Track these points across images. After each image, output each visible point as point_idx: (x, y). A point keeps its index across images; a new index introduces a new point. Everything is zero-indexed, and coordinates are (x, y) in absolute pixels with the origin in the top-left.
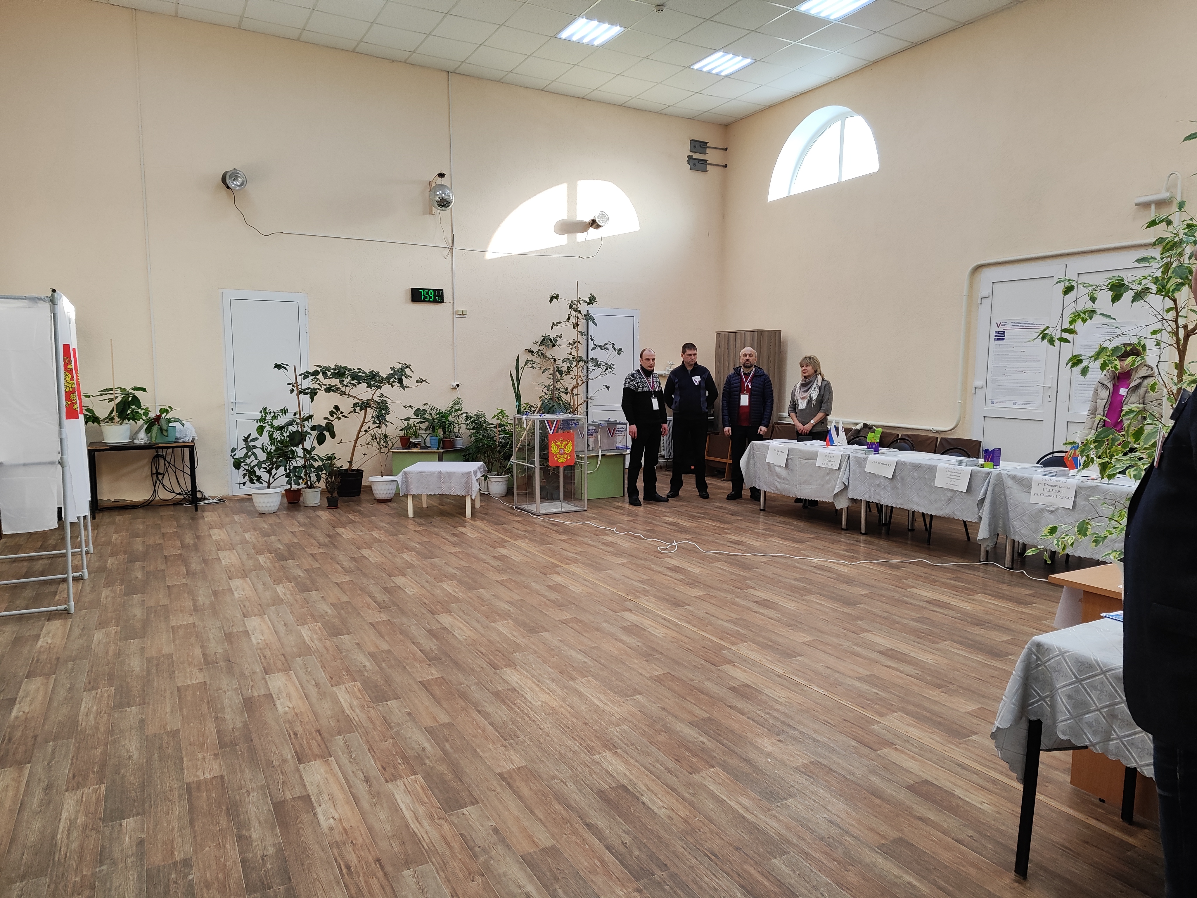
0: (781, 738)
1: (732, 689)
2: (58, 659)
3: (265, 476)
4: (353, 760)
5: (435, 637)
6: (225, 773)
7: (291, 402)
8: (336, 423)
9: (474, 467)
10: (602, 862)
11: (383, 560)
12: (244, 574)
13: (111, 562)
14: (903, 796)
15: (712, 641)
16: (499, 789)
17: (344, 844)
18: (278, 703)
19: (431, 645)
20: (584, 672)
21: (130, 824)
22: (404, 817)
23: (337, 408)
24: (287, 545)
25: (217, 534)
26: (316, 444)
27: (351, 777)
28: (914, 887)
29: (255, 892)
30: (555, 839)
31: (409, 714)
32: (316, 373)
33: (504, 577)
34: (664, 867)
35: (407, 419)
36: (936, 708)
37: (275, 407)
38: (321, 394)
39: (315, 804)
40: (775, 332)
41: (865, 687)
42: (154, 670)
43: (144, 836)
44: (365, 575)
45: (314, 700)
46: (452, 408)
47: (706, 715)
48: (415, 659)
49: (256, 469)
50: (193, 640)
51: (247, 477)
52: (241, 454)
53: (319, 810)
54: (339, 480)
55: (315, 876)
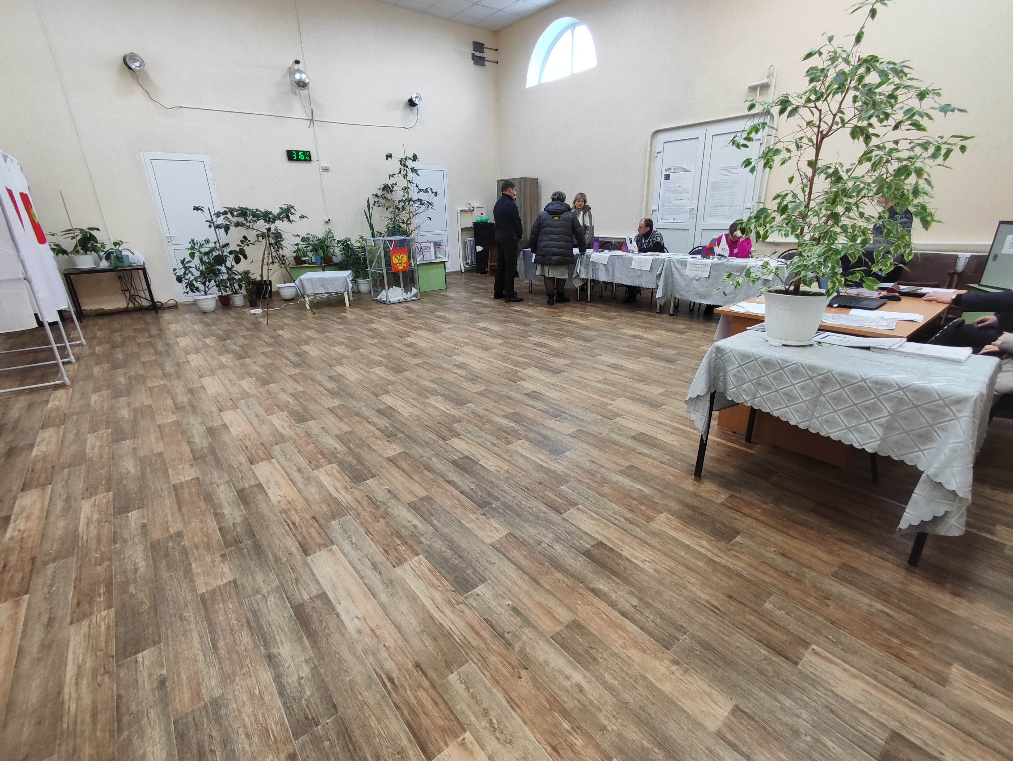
0: (558, 419)
1: (526, 394)
2: (65, 414)
3: (202, 287)
4: (289, 460)
5: (334, 380)
6: (200, 476)
7: (210, 234)
8: (246, 248)
9: (346, 274)
10: (459, 501)
11: (293, 336)
12: (197, 351)
13: (98, 349)
14: (630, 443)
15: (511, 369)
16: (388, 467)
17: (289, 510)
18: (231, 429)
19: (332, 385)
20: (433, 392)
21: (134, 515)
22: (327, 490)
23: (245, 237)
24: (224, 331)
25: (174, 327)
26: (234, 263)
27: (289, 470)
28: (641, 490)
29: (231, 546)
30: (428, 492)
31: (323, 428)
32: (225, 213)
33: (375, 341)
34: (497, 499)
35: (297, 244)
36: (642, 393)
37: (200, 239)
38: (232, 228)
39: (266, 488)
40: (534, 179)
41: (601, 386)
42: (139, 416)
43: (145, 521)
44: (281, 346)
45: (256, 425)
46: (327, 236)
47: (513, 411)
48: (322, 394)
49: (194, 282)
50: (165, 394)
51: (188, 289)
52: (181, 272)
53: (269, 492)
54: (255, 287)
55: (272, 531)
